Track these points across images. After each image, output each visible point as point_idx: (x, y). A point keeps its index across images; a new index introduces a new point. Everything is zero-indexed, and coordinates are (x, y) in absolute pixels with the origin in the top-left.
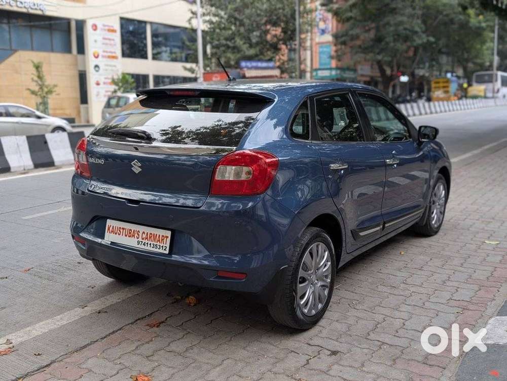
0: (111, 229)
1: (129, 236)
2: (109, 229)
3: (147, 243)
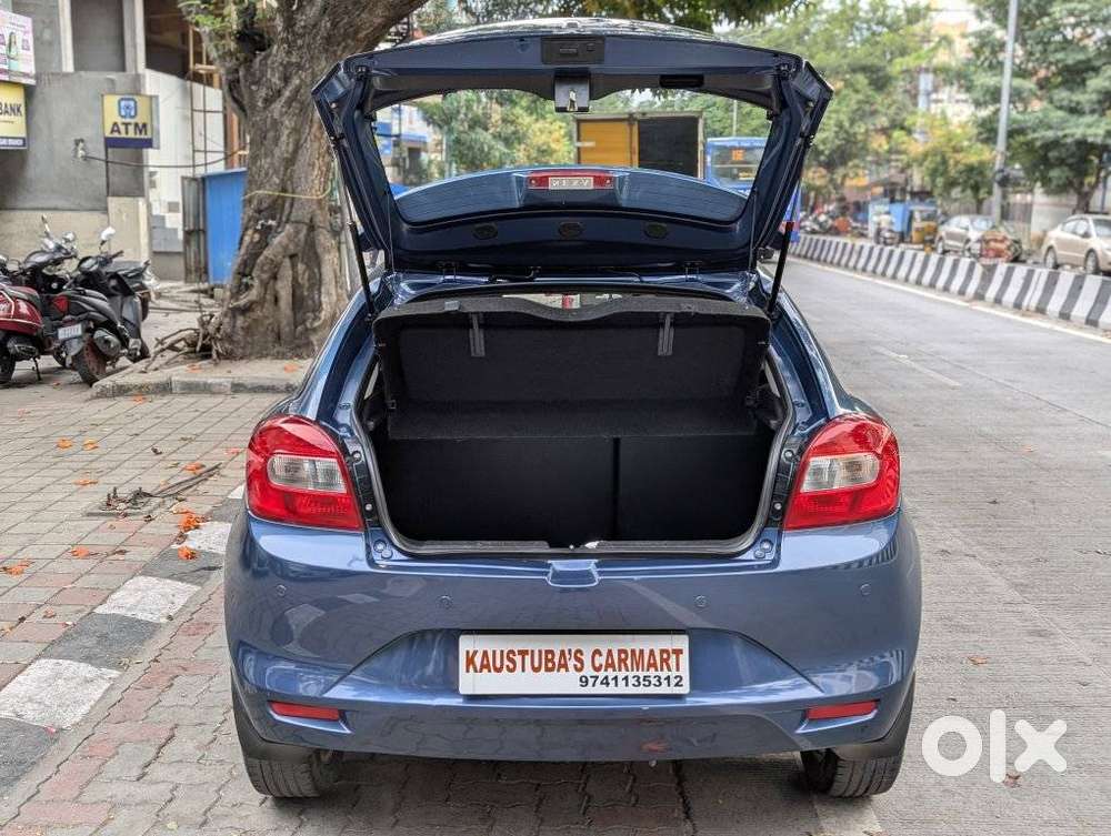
2: (470, 661)
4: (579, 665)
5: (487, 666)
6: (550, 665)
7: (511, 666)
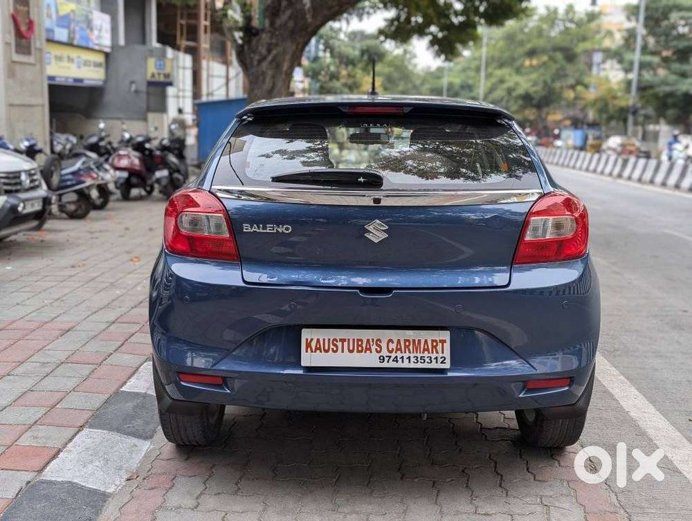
0: (313, 344)
1: (358, 351)
3: (402, 358)
4: (379, 349)
5: (320, 349)
6: (360, 348)
7: (335, 349)
